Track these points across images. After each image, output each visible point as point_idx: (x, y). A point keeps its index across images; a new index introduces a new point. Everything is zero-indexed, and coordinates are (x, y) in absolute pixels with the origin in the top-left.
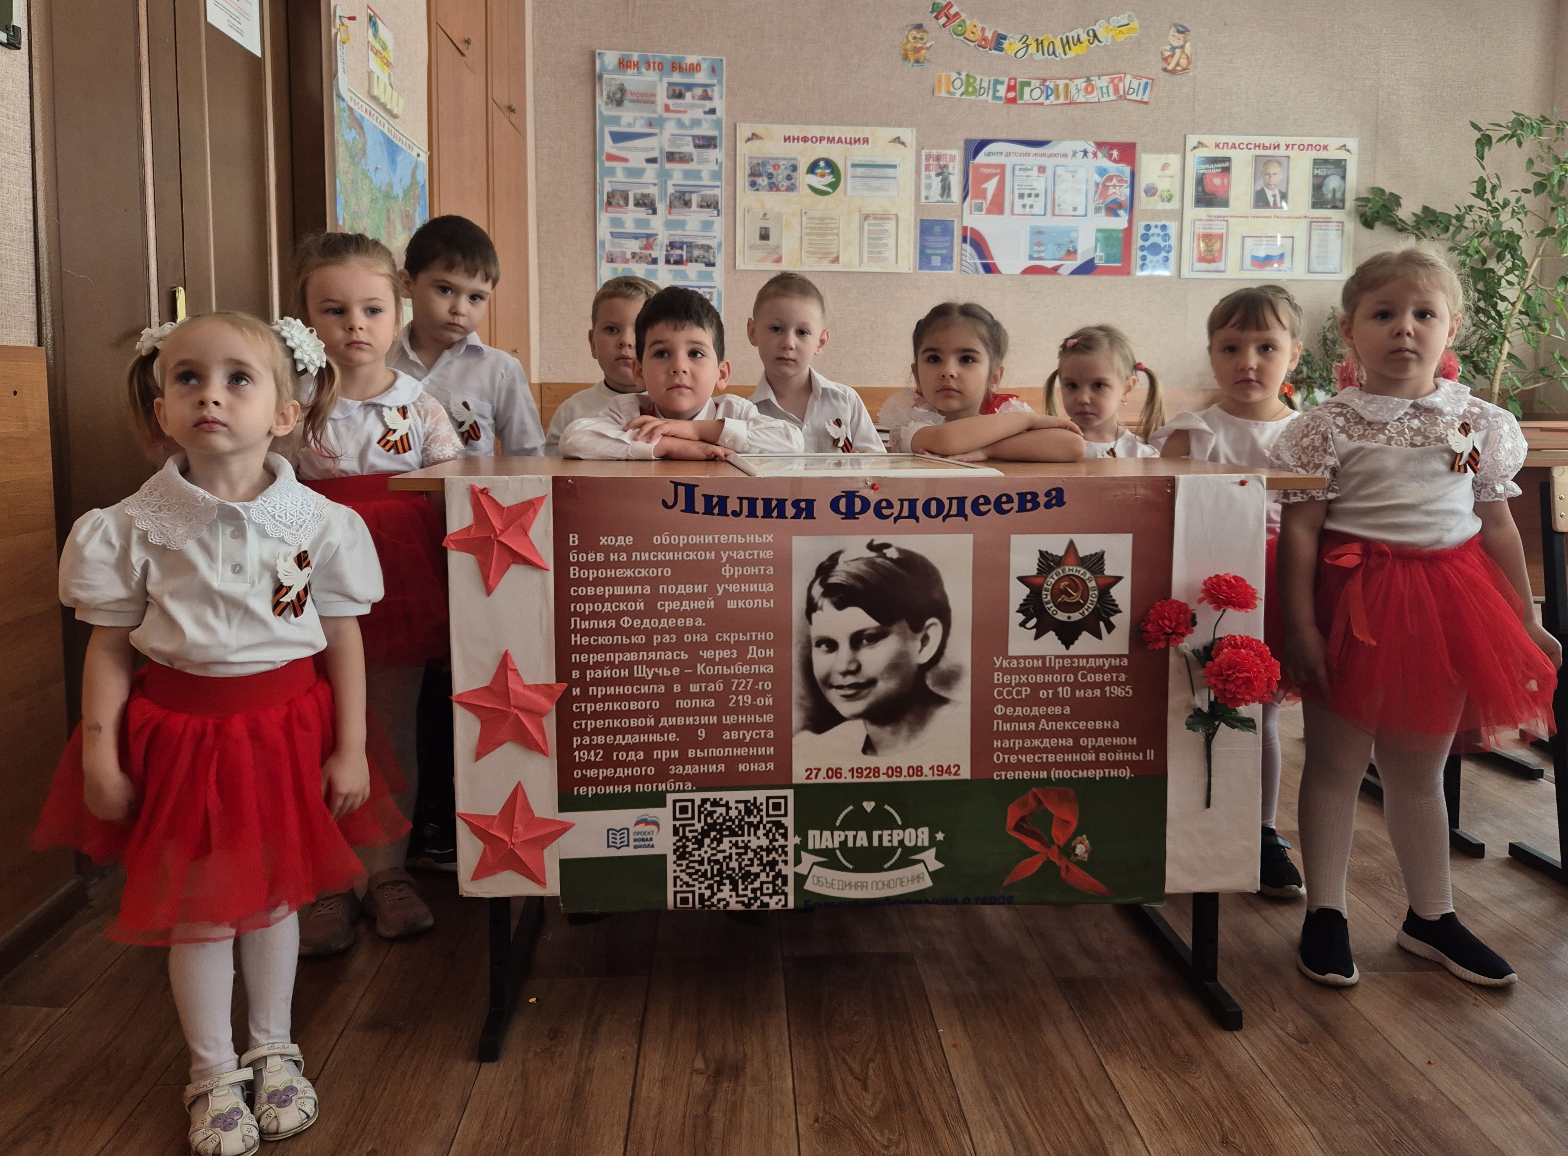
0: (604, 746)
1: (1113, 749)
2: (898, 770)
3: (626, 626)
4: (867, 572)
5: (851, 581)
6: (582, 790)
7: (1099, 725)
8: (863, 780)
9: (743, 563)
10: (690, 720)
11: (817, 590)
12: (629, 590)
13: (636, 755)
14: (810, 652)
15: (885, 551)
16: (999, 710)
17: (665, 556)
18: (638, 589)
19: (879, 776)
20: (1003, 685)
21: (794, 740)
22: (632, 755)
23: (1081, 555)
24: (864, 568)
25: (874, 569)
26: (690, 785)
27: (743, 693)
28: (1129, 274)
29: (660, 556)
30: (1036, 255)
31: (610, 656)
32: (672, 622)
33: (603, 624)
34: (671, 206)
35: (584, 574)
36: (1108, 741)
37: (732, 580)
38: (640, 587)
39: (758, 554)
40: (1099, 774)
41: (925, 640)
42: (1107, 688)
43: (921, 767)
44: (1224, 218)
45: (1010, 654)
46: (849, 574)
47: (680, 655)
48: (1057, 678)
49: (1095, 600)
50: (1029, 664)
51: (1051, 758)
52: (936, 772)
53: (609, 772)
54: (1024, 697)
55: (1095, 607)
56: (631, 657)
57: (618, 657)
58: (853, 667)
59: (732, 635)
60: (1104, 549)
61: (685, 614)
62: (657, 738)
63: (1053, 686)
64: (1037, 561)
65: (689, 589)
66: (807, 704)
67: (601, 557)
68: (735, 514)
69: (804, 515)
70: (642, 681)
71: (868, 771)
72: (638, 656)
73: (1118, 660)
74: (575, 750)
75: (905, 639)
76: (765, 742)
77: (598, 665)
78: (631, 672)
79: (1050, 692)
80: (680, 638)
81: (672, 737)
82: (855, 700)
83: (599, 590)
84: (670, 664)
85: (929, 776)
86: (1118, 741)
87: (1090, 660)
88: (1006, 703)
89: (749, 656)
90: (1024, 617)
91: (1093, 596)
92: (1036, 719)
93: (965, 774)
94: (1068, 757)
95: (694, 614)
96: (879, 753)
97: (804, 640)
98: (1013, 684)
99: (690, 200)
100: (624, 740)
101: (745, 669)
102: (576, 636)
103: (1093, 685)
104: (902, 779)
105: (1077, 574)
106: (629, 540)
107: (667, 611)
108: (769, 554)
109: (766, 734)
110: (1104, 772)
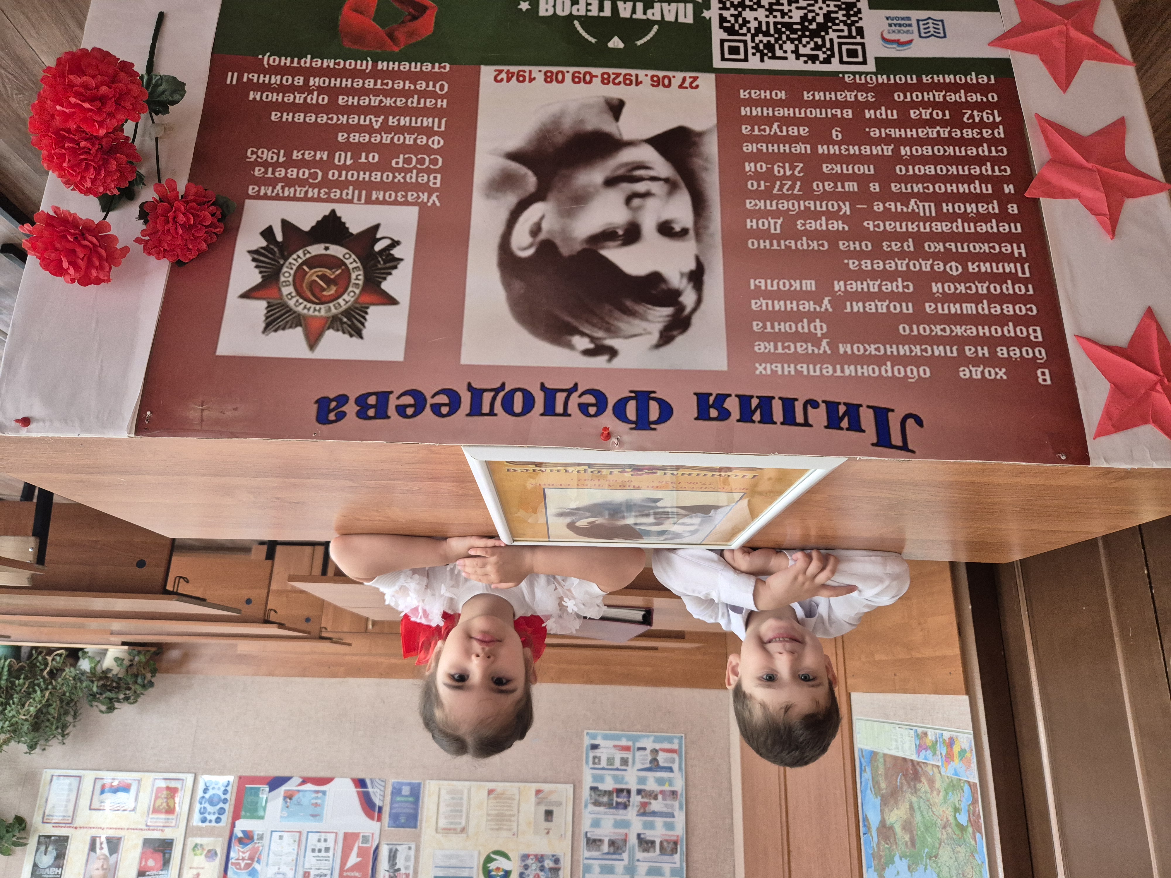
0: (962, 126)
1: (282, 89)
2: (576, 79)
3: (953, 264)
4: (616, 319)
5: (640, 308)
6: (984, 79)
7: (300, 118)
8: (624, 71)
9: (797, 337)
10: (854, 150)
11: (688, 298)
12: (955, 308)
13: (920, 114)
14: (696, 223)
15: (591, 346)
16: (437, 142)
17: (911, 351)
18: (943, 309)
19: (603, 74)
20: (428, 171)
21: (715, 121)
22: (926, 114)
23: (299, 330)
24: (622, 325)
25: (608, 323)
26: (847, 80)
27: (784, 177)
28: (240, 778)
29: (917, 350)
30: (320, 795)
31: (970, 228)
32: (891, 266)
33: (985, 267)
34: (625, 841)
35: (1022, 331)
36: (289, 98)
37: (812, 316)
38: (940, 311)
39: (776, 348)
40: (307, 62)
41: (536, 230)
42: (282, 159)
43: (546, 80)
44: (149, 828)
45: (415, 210)
46: (643, 318)
47: (875, 226)
48: (352, 176)
49: (285, 269)
50: (390, 195)
51: (370, 83)
52: (527, 75)
53: (952, 97)
54: (401, 156)
55: (286, 259)
56: (940, 227)
57: (959, 226)
58: (636, 202)
59: (805, 247)
60: (263, 336)
61: (873, 275)
62: (895, 133)
63: (357, 167)
64: (366, 324)
65: (871, 307)
66: (698, 162)
67: (1002, 352)
68: (814, 404)
69: (711, 399)
70: (923, 197)
71: (617, 81)
72: (931, 227)
73: (262, 194)
74: (1000, 123)
75: (565, 233)
76: (752, 121)
77: (986, 218)
78: (939, 208)
79: (363, 160)
80: (878, 246)
81: (875, 133)
82: (633, 163)
83: (996, 310)
84: (887, 215)
85: (538, 72)
86: (274, 97)
87: (302, 195)
88: (427, 149)
89: (780, 222)
90: (392, 252)
91: (287, 274)
92: (385, 128)
93: (487, 72)
94: (347, 83)
95: (861, 275)
96: (602, 100)
97: (705, 238)
98: (415, 171)
99: (609, 846)
100: (938, 132)
101: (785, 205)
102: (1020, 254)
103: (302, 164)
104: (572, 69)
105: (309, 305)
106: (964, 373)
107: (900, 280)
108: (760, 347)
109: (753, 130)
110: (299, 63)
